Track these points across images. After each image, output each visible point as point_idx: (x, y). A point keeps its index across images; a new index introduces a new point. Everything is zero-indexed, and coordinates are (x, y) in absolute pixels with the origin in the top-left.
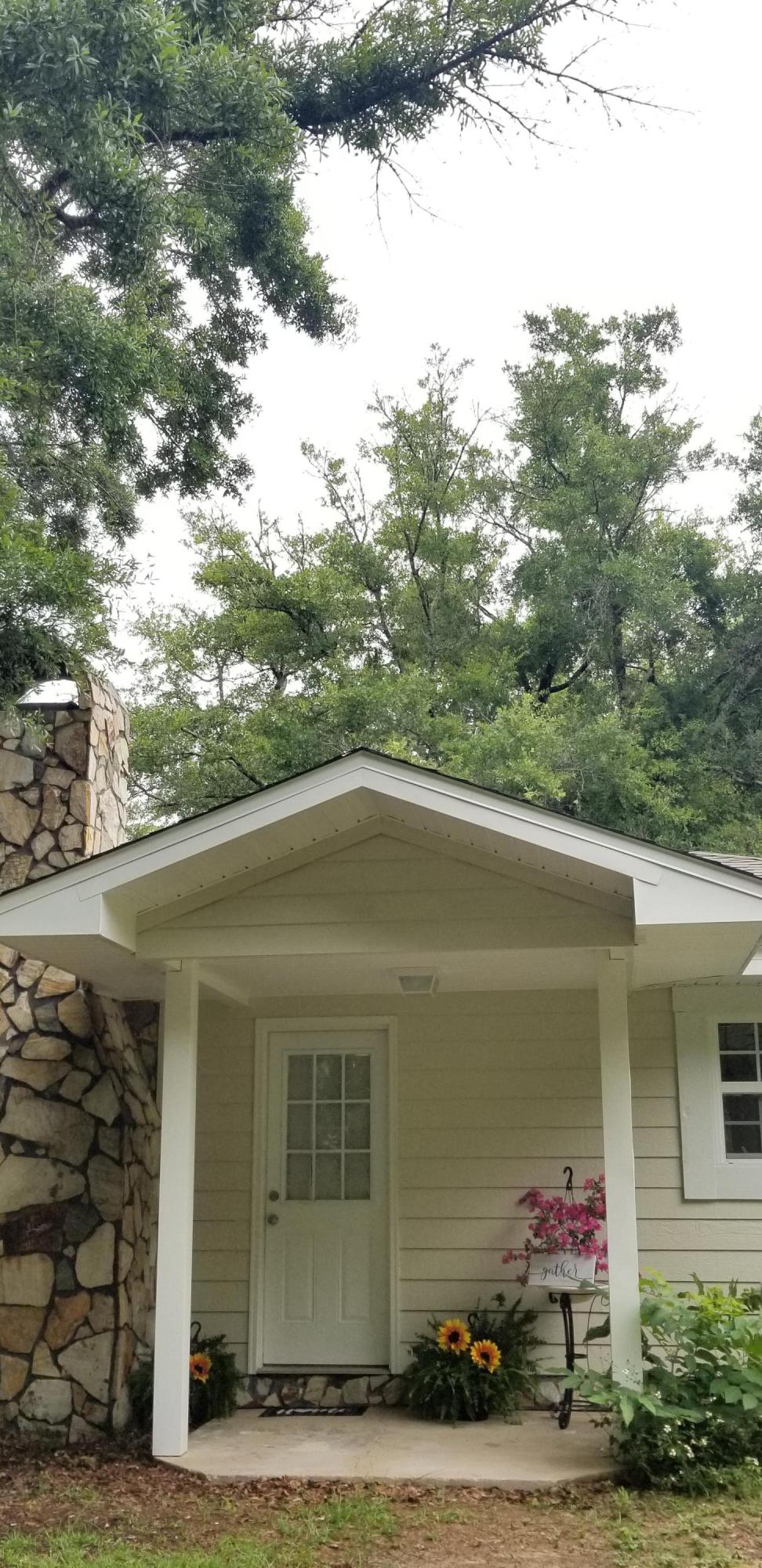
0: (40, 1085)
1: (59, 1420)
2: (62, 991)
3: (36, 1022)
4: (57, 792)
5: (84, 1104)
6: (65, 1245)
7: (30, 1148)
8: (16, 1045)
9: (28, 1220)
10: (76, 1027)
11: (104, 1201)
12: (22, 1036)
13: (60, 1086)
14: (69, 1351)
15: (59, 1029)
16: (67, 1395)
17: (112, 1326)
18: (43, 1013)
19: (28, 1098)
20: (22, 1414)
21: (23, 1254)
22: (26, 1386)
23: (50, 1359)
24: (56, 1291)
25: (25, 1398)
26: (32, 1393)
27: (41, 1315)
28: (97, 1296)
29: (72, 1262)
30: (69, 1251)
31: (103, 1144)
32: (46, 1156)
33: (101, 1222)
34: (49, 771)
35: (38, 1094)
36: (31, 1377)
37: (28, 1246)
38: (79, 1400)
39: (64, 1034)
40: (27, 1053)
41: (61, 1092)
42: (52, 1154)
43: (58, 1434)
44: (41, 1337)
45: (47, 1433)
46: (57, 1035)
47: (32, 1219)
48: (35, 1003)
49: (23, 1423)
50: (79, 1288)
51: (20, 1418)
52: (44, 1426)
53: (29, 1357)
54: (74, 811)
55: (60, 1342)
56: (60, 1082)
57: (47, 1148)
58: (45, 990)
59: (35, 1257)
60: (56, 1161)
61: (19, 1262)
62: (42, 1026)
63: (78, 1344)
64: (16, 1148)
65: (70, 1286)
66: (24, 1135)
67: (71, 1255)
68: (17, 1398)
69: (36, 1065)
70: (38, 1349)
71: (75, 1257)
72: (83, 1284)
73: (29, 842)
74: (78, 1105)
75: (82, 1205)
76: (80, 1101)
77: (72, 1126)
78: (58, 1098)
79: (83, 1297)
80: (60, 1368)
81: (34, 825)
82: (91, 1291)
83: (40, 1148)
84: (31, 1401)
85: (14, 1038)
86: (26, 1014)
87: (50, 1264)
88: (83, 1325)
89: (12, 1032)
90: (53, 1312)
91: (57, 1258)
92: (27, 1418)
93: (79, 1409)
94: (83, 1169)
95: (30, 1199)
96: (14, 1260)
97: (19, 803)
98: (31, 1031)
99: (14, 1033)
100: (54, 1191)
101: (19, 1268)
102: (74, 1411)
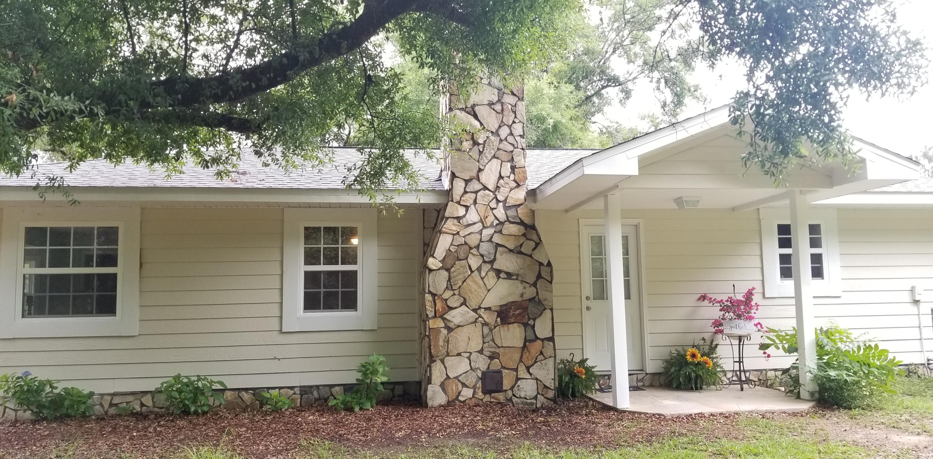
0: (512, 247)
1: (531, 397)
2: (518, 203)
3: (507, 217)
4: (510, 107)
5: (533, 256)
6: (529, 319)
7: (509, 276)
8: (499, 228)
9: (511, 309)
10: (527, 221)
11: (545, 300)
12: (501, 223)
13: (521, 248)
14: (534, 367)
15: (519, 221)
16: (535, 387)
17: (553, 355)
18: (511, 213)
19: (506, 252)
20: (514, 395)
21: (510, 324)
22: (516, 383)
23: (525, 371)
24: (526, 341)
25: (516, 388)
26: (519, 386)
27: (520, 350)
28: (546, 342)
29: (533, 327)
30: (531, 322)
31: (543, 274)
32: (517, 279)
33: (545, 309)
34: (505, 96)
35: (511, 251)
36: (518, 379)
37: (512, 320)
38: (540, 388)
39: (522, 223)
40: (505, 232)
41: (522, 250)
42: (520, 278)
43: (532, 404)
44: (521, 361)
45: (527, 404)
46: (517, 223)
47: (513, 307)
48: (506, 208)
49: (515, 400)
50: (537, 338)
51: (513, 397)
52: (525, 401)
53: (516, 370)
54: (518, 116)
55: (530, 363)
56: (521, 245)
57: (517, 275)
58: (510, 202)
59: (516, 325)
60: (522, 282)
61: (508, 327)
62: (510, 219)
63: (538, 363)
64: (502, 275)
65: (533, 337)
66: (506, 270)
67: (532, 324)
68: (512, 388)
69: (509, 237)
70: (519, 366)
71: (534, 324)
72: (539, 336)
73: (497, 131)
74: (531, 256)
75: (536, 301)
76: (531, 254)
77: (528, 266)
78: (520, 253)
79: (539, 342)
80: (531, 374)
81: (500, 122)
82: (543, 340)
83: (513, 275)
84: (518, 390)
85: (497, 225)
86: (503, 214)
87: (523, 328)
88: (540, 355)
89: (496, 222)
90: (526, 349)
91: (525, 325)
92: (517, 398)
93: (540, 392)
94: (535, 285)
95: (511, 299)
96: (506, 327)
97: (492, 111)
98: (505, 221)
99: (498, 222)
100: (522, 295)
101: (508, 330)
102: (538, 393)
